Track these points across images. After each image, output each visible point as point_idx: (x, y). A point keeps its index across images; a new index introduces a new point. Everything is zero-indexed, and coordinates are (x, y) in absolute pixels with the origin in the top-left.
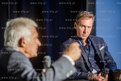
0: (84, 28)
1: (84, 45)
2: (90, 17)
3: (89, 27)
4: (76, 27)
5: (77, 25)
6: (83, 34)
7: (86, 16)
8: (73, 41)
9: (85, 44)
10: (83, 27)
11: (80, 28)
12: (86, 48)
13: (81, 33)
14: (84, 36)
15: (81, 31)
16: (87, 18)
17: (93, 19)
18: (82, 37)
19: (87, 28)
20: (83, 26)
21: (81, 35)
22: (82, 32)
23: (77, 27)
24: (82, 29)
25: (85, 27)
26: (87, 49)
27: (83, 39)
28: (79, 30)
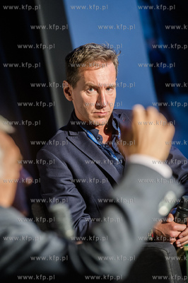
0: (94, 92)
1: (104, 142)
2: (106, 58)
3: (108, 89)
4: (70, 95)
5: (71, 88)
6: (95, 110)
7: (96, 58)
8: (69, 137)
9: (105, 138)
10: (93, 90)
11: (84, 94)
12: (110, 149)
13: (89, 108)
14: (100, 117)
15: (90, 105)
16: (100, 63)
17: (114, 63)
18: (95, 121)
19: (104, 92)
20: (91, 87)
21: (91, 115)
22: (93, 107)
23: (73, 94)
24: (90, 98)
25: (98, 89)
26: (116, 152)
27: (98, 126)
28: (82, 101)
